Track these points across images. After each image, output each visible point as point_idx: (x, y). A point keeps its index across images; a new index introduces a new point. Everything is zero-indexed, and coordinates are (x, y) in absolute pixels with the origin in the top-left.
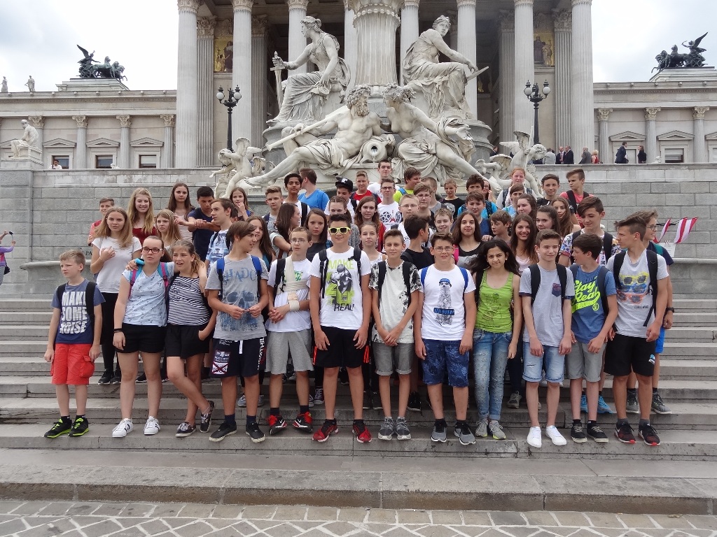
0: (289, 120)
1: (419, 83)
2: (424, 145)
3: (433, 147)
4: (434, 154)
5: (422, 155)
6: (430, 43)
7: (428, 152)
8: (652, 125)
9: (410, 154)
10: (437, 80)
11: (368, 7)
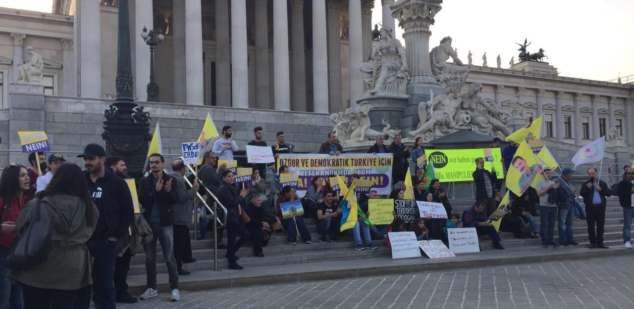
3: (491, 120)
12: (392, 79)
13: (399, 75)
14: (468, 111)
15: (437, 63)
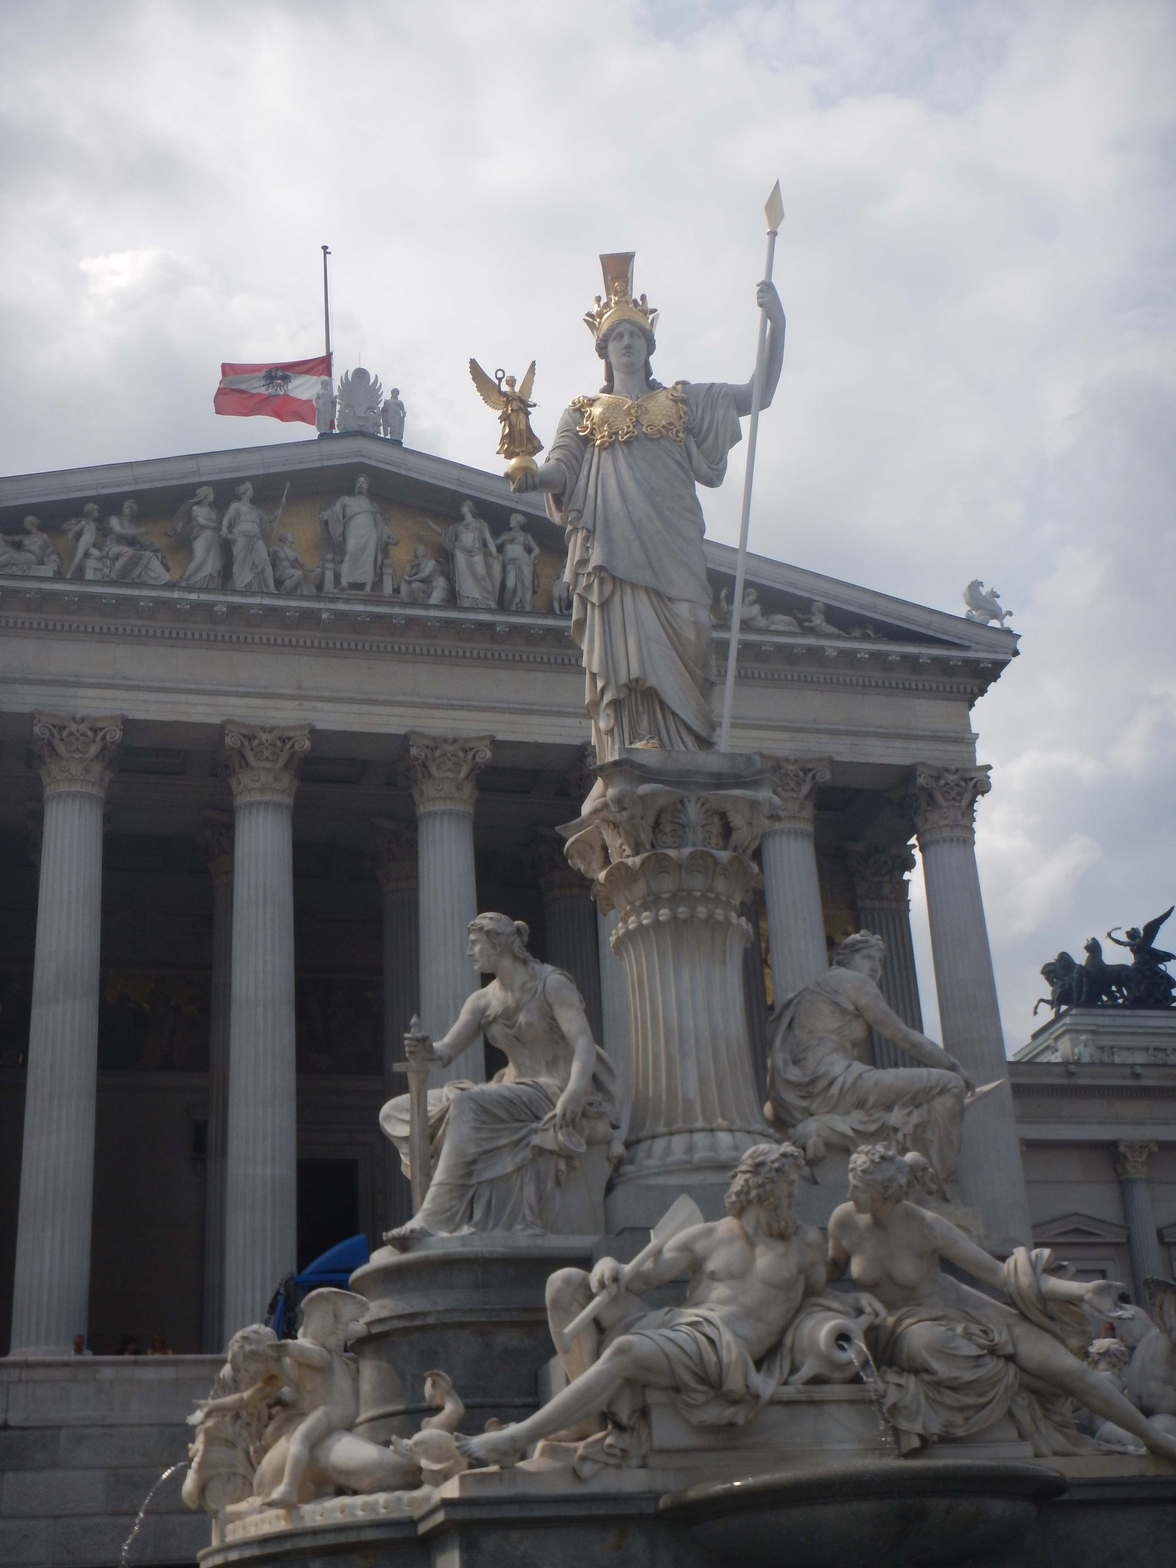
0: (466, 1230)
1: (843, 1124)
2: (974, 1329)
3: (1005, 1337)
4: (1011, 1358)
5: (982, 1361)
6: (851, 1008)
7: (993, 1351)
8: (1141, 1194)
9: (948, 1355)
10: (896, 1117)
11: (674, 899)
12: (506, 1165)
13: (548, 1139)
14: (866, 1300)
15: (795, 1062)
